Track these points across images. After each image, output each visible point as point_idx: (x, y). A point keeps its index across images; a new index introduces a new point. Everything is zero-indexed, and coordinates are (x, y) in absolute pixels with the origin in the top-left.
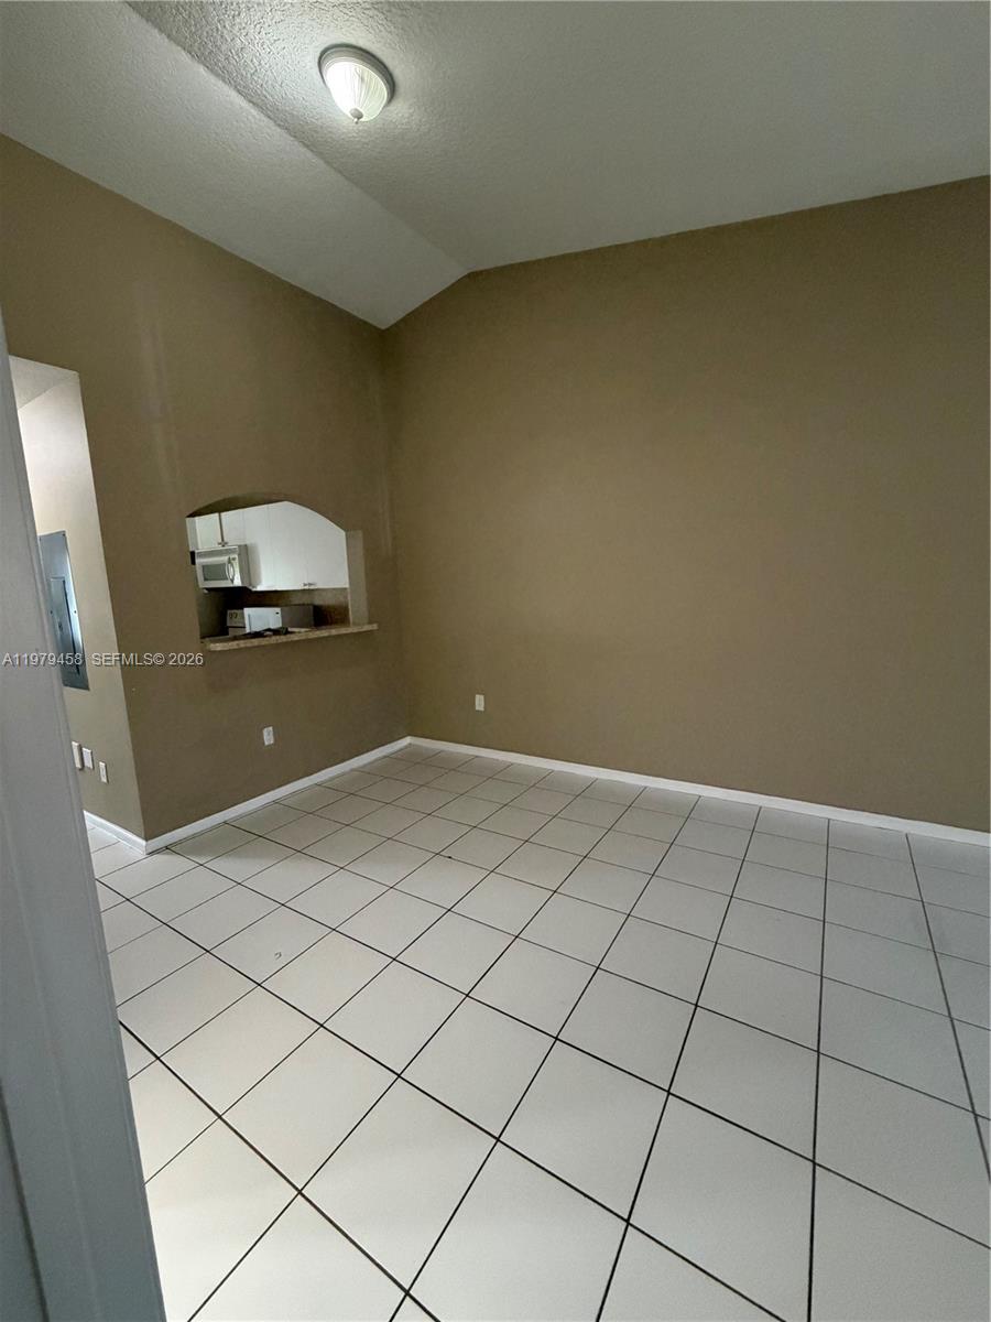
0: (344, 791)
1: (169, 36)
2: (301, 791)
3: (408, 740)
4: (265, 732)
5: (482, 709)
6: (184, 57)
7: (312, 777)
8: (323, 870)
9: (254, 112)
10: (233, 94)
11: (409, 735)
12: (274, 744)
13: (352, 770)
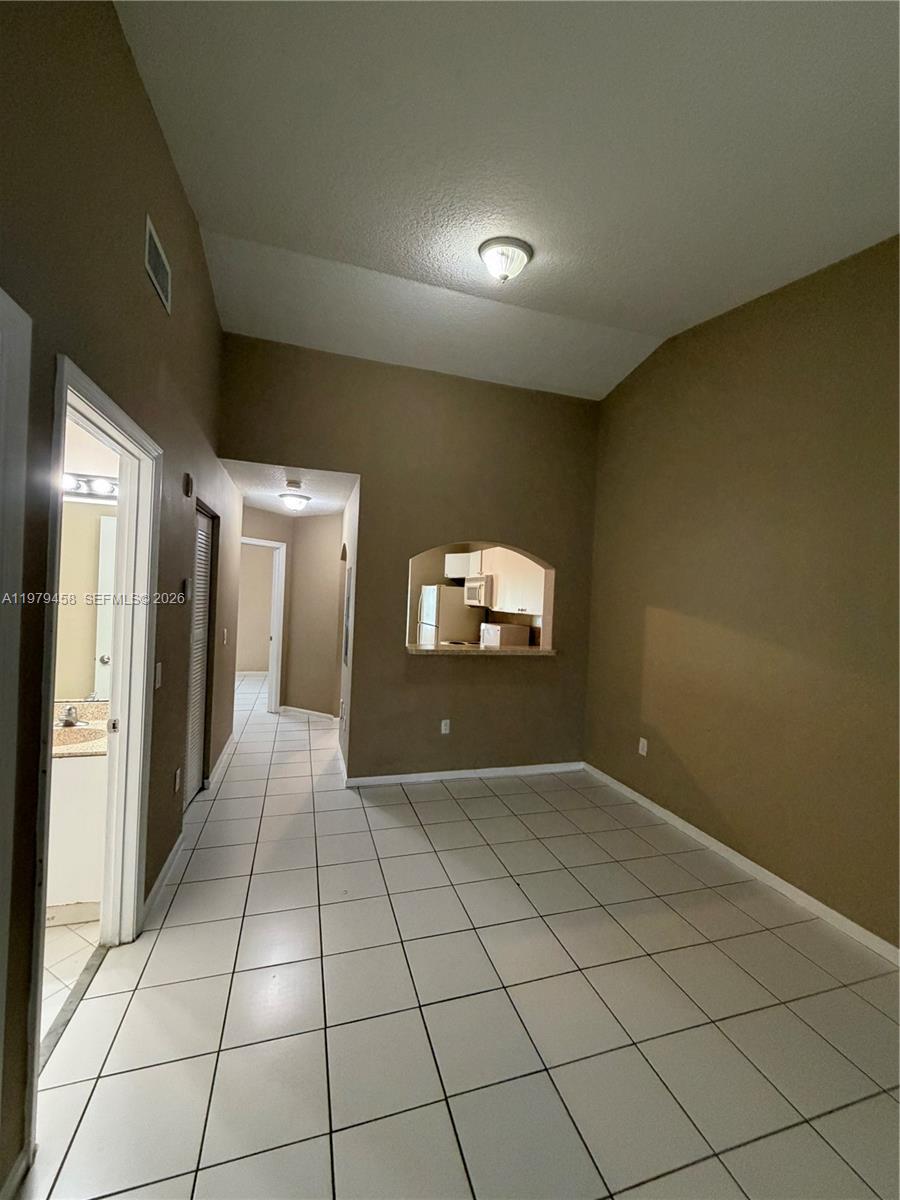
0: (491, 792)
1: (405, 278)
2: (466, 779)
3: (581, 765)
4: (444, 723)
5: (644, 754)
6: (416, 284)
7: (478, 770)
8: (422, 845)
9: (463, 295)
10: (446, 290)
11: (584, 760)
12: (450, 734)
13: (516, 777)
